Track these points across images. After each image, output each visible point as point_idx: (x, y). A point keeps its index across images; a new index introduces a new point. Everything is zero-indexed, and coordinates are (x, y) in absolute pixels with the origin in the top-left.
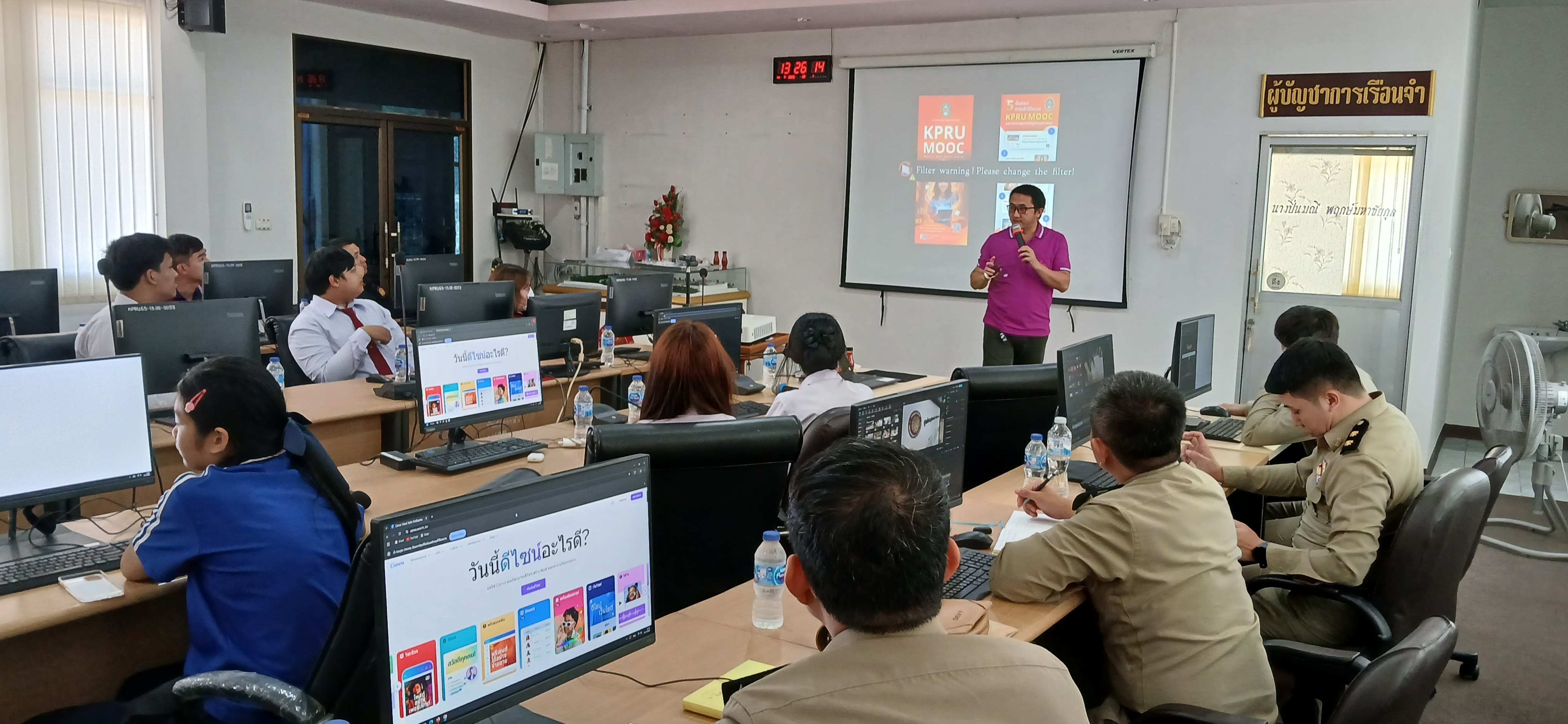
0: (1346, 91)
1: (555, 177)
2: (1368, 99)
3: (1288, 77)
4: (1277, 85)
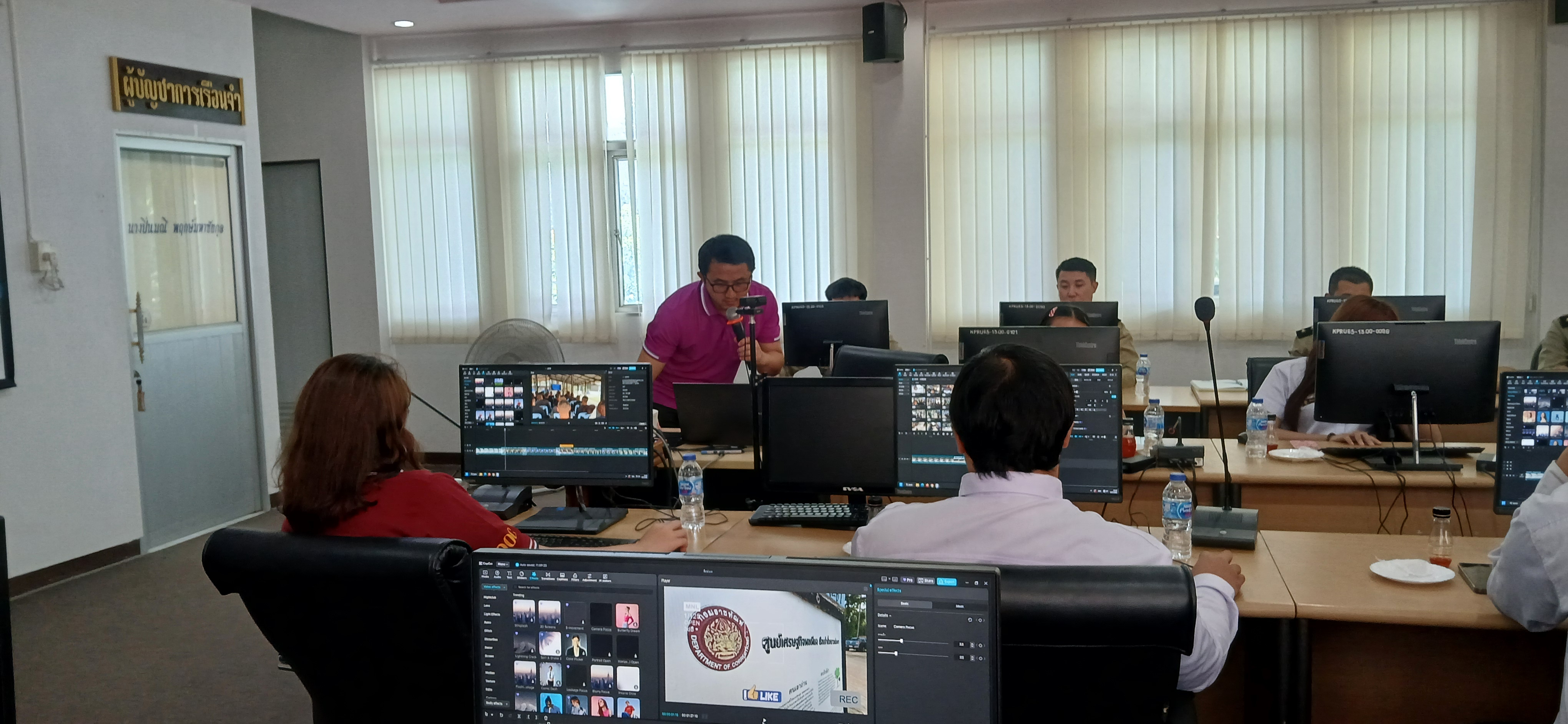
0: (187, 90)
2: (204, 101)
3: (137, 64)
4: (130, 71)
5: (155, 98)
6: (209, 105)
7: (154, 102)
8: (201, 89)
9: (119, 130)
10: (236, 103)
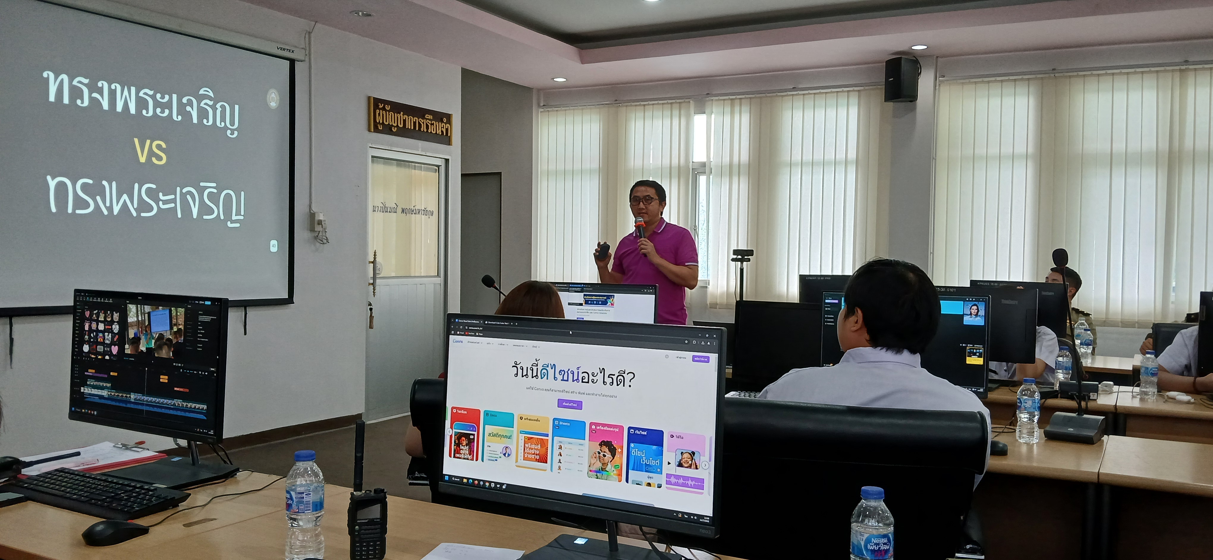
0: (416, 120)
2: (426, 128)
3: (386, 102)
4: (381, 107)
6: (429, 131)
7: (395, 127)
8: (425, 120)
9: (372, 144)
10: (447, 130)
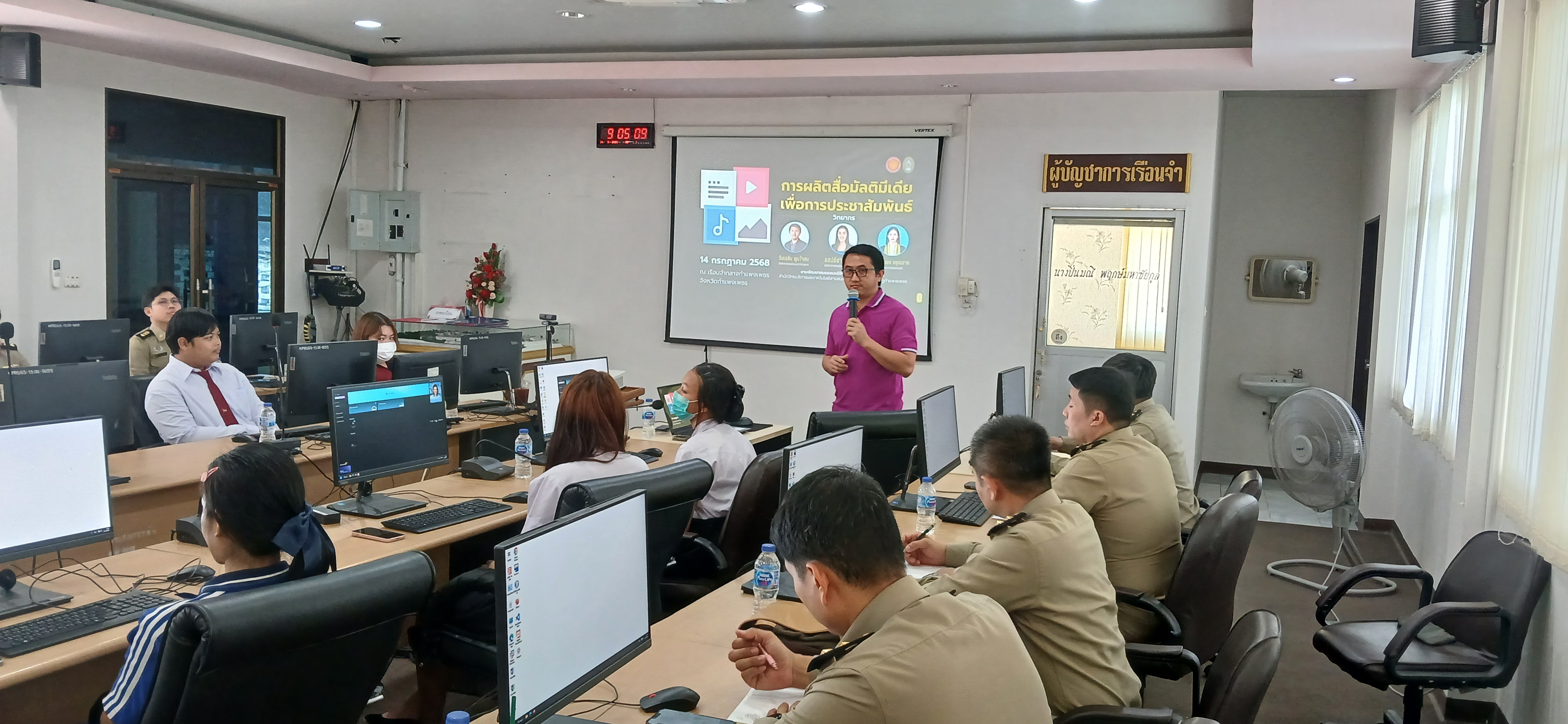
0: (1116, 170)
1: (370, 233)
2: (1135, 177)
3: (1064, 157)
4: (1058, 162)
5: (1081, 179)
6: (1141, 179)
7: (1079, 182)
8: (1134, 168)
10: (1176, 175)
